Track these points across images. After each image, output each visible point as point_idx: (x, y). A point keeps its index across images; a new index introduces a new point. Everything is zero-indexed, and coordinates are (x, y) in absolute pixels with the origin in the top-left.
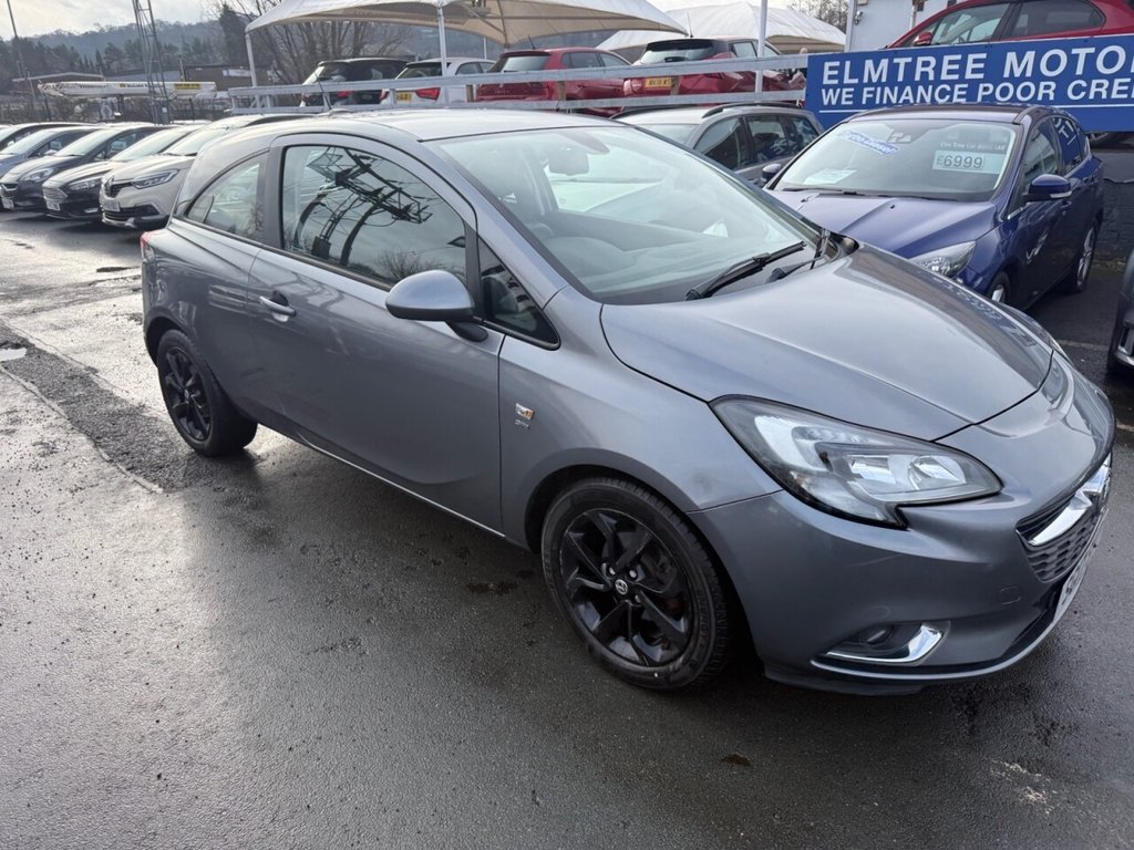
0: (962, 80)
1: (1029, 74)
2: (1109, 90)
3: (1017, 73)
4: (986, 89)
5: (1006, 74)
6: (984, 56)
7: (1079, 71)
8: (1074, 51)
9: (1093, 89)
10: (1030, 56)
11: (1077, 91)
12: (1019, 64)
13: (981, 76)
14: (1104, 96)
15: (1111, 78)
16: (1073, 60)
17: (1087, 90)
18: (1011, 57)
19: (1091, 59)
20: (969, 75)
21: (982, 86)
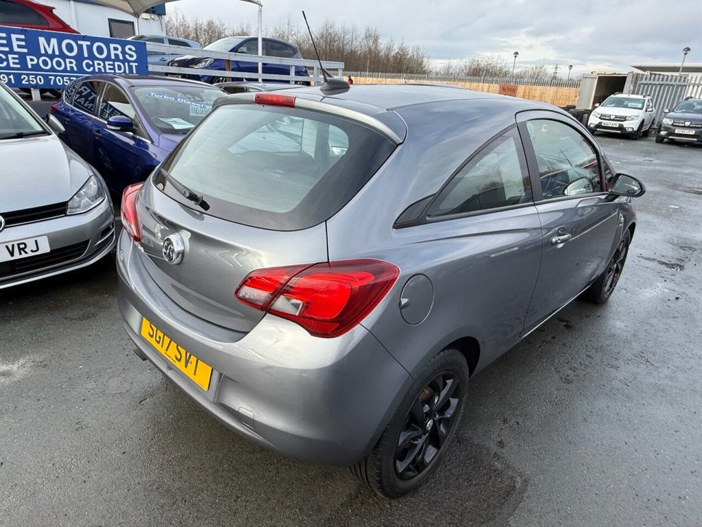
0: (12, 52)
1: (57, 53)
2: (104, 67)
3: (50, 52)
4: (32, 60)
5: (43, 52)
6: (23, 37)
7: (86, 55)
8: (80, 42)
9: (97, 67)
10: (54, 41)
11: (88, 66)
12: (49, 46)
13: (25, 50)
14: (103, 71)
15: (103, 60)
16: (80, 47)
17: (93, 66)
18: (42, 40)
19: (90, 48)
20: (16, 49)
21: (28, 58)
